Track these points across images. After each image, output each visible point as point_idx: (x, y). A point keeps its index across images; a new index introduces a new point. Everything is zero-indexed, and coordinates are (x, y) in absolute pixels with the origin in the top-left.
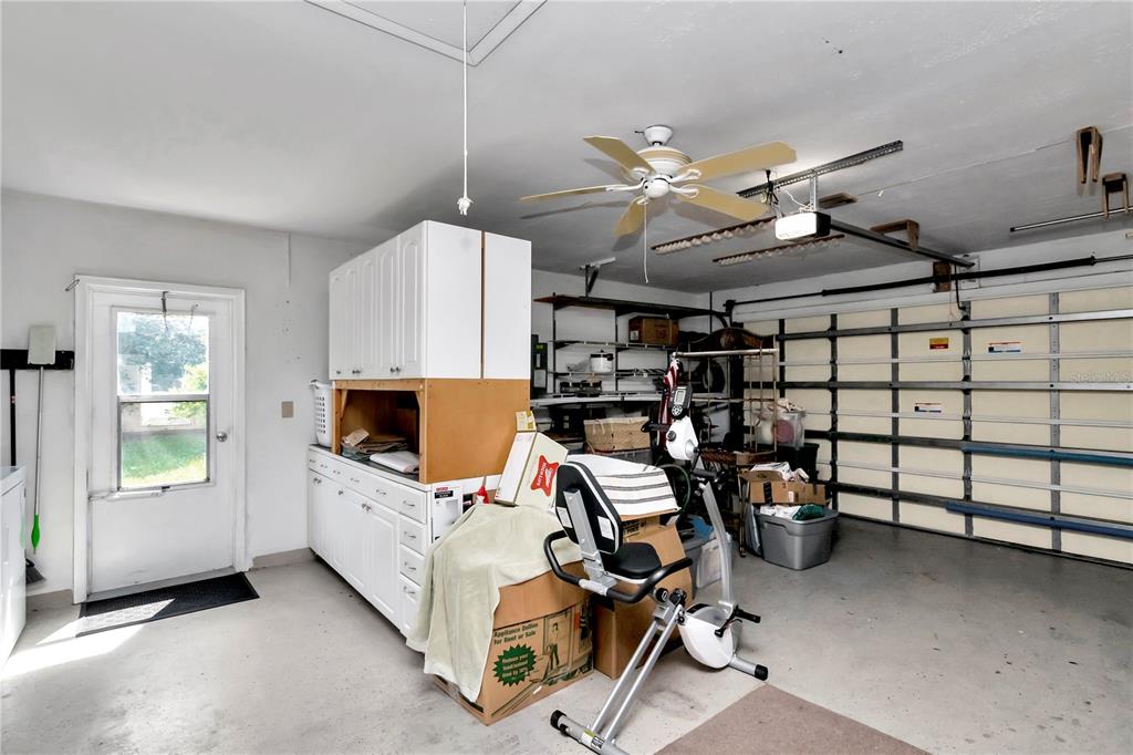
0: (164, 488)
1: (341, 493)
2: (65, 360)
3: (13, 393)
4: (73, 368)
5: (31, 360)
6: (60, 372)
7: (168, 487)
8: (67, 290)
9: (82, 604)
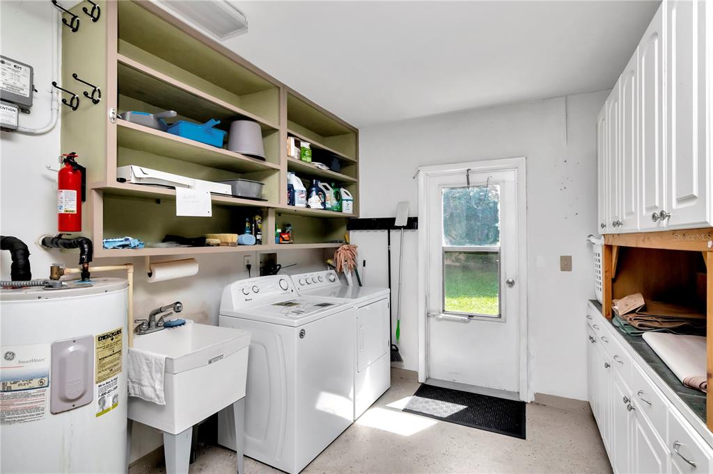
0: (470, 316)
1: (607, 366)
2: (412, 223)
3: (389, 244)
4: (417, 228)
5: (397, 224)
6: (410, 230)
7: (472, 316)
8: (414, 178)
9: (422, 384)
